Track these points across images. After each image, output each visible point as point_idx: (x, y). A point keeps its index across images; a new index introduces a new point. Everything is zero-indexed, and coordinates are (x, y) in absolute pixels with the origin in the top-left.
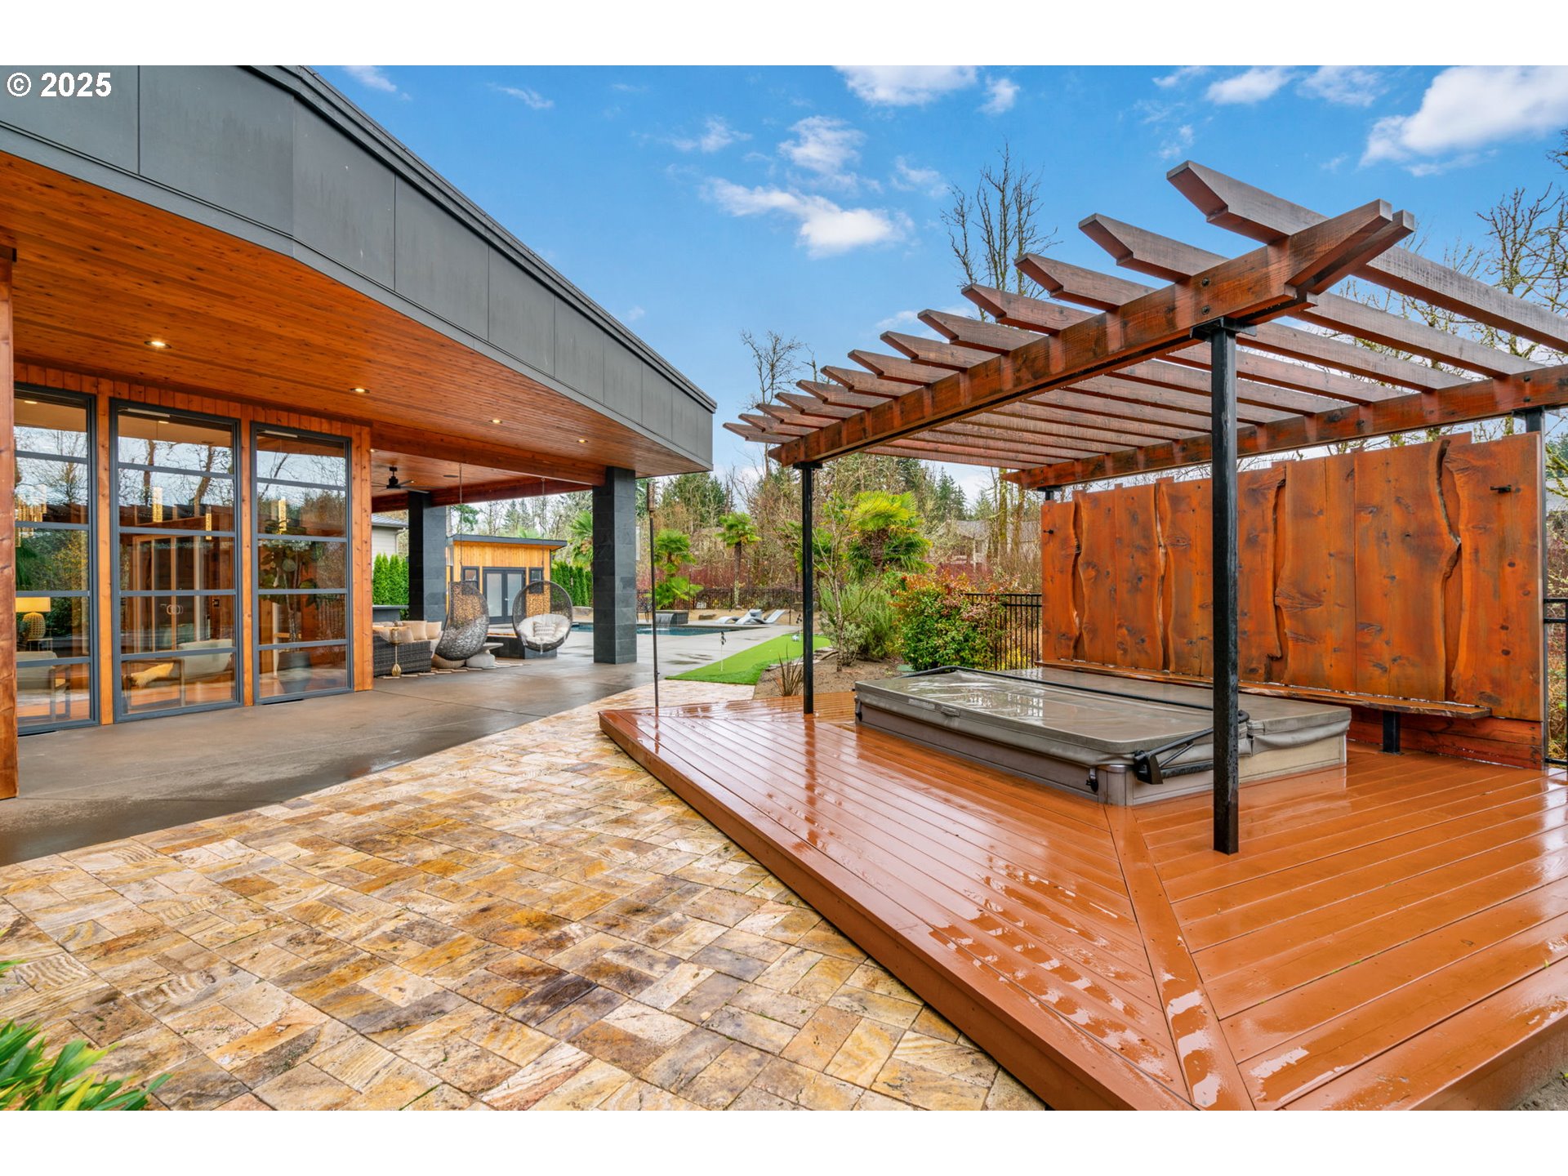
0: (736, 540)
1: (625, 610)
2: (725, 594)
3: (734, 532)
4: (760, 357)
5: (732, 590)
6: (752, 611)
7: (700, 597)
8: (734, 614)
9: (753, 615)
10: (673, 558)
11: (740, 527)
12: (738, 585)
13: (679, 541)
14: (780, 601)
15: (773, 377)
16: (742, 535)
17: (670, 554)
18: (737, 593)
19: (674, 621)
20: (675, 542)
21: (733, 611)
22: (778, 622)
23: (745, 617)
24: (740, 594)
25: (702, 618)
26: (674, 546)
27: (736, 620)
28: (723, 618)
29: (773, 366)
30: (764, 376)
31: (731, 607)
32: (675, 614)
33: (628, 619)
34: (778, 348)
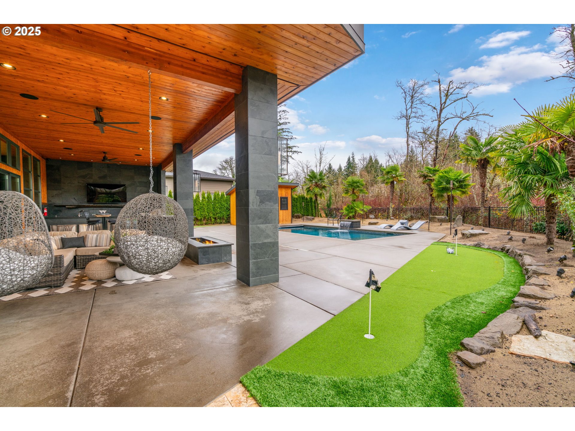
0: (391, 180)
1: (262, 226)
2: (384, 211)
3: (389, 176)
4: (405, 93)
5: (389, 209)
6: (401, 221)
7: (370, 212)
8: (390, 222)
9: (402, 224)
10: (355, 191)
11: (394, 172)
12: (392, 206)
13: (358, 182)
14: (419, 215)
15: (412, 103)
16: (394, 177)
17: (354, 190)
18: (391, 210)
19: (352, 226)
20: (356, 182)
21: (389, 220)
22: (420, 229)
23: (397, 225)
24: (393, 211)
25: (370, 224)
26: (355, 185)
27: (391, 226)
28: (382, 225)
29: (412, 97)
30: (407, 102)
31: (388, 218)
32: (353, 222)
33: (268, 236)
34: (416, 87)
